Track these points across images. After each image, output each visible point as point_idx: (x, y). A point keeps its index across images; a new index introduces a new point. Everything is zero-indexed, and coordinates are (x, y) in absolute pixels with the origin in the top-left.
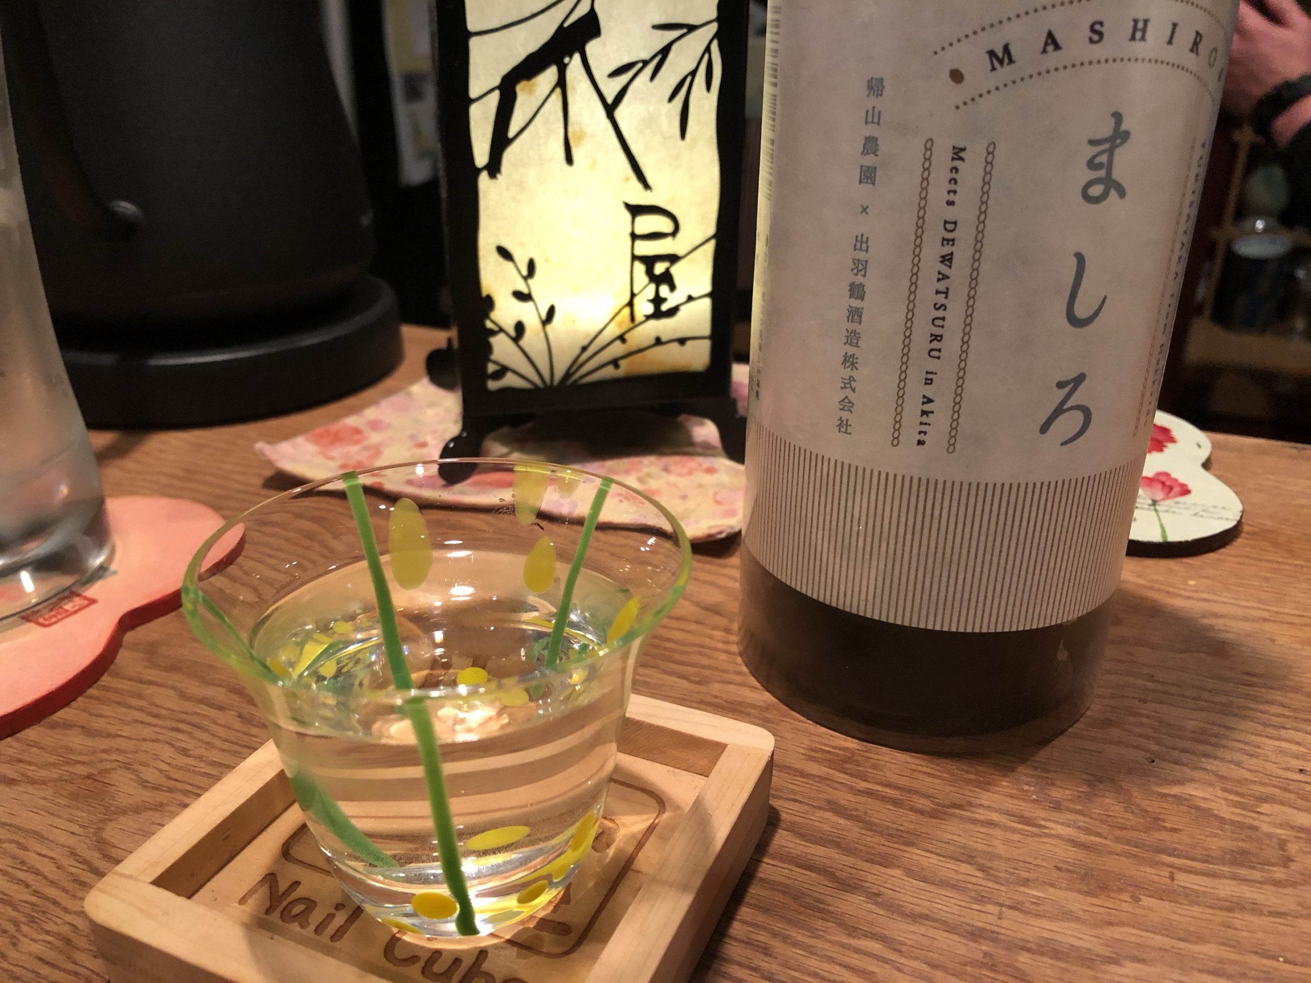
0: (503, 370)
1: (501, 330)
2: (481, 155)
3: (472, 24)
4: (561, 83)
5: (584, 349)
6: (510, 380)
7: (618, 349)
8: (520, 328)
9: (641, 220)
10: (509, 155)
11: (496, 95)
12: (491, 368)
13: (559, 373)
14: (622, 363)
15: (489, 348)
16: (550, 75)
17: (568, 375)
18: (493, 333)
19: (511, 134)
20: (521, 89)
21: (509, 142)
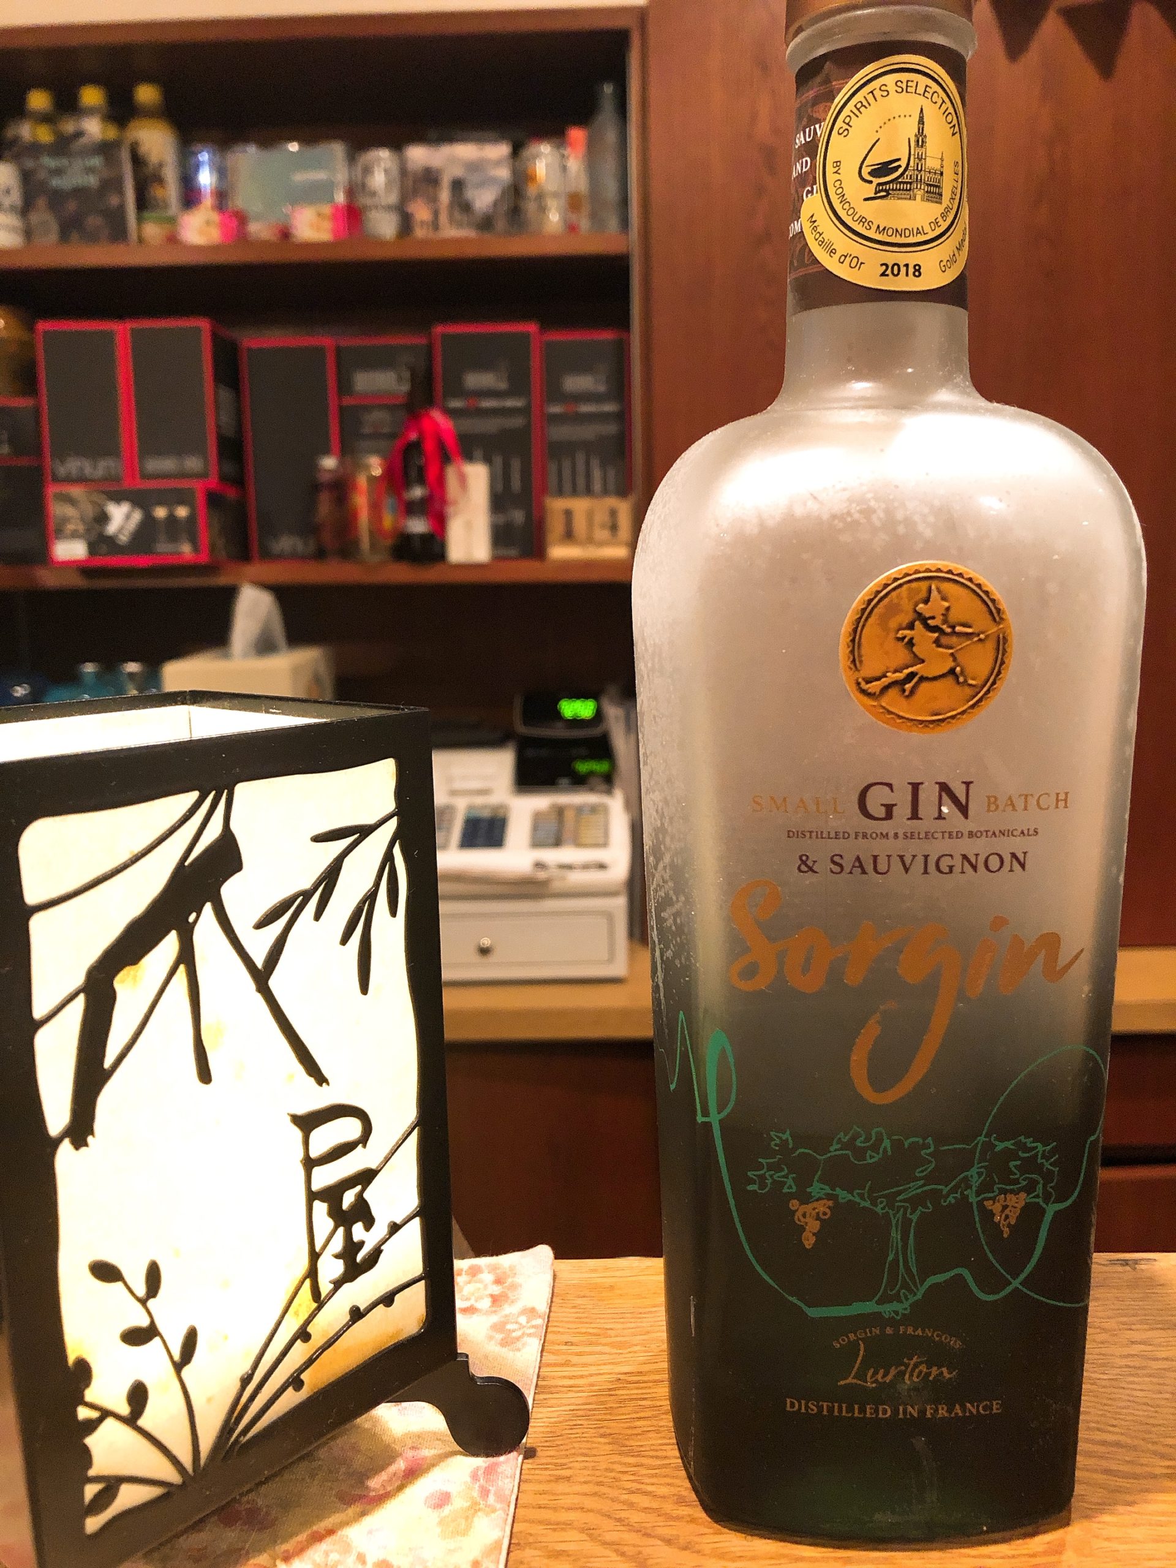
0: (112, 1486)
1: (105, 1414)
2: (57, 1115)
3: (32, 895)
4: (186, 957)
5: (246, 1380)
7: (297, 1358)
8: (138, 1394)
9: (316, 1133)
10: (108, 1098)
11: (79, 1002)
12: (92, 1491)
13: (208, 1443)
14: (306, 1375)
15: (85, 1459)
16: (170, 945)
17: (222, 1438)
18: (91, 1426)
19: (109, 1060)
20: (123, 980)
21: (105, 1076)
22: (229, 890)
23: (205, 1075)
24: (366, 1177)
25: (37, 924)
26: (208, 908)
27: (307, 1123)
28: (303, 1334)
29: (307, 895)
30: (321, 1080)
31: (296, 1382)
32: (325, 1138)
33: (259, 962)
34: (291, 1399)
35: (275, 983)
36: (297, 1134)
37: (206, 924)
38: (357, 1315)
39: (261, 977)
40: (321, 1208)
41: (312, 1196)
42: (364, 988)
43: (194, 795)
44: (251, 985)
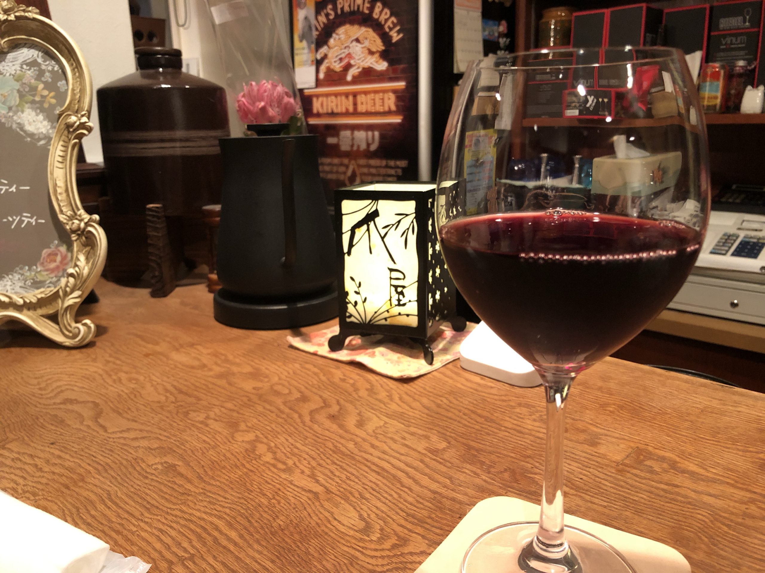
0: (351, 316)
1: (350, 303)
2: (346, 250)
3: (343, 212)
4: (368, 230)
5: (376, 313)
6: (352, 319)
7: (386, 315)
8: (356, 303)
9: (393, 273)
10: (353, 250)
11: (350, 232)
12: (348, 314)
13: (368, 320)
14: (388, 320)
15: (347, 308)
16: (365, 227)
17: (370, 321)
18: (348, 303)
19: (354, 243)
20: (357, 231)
21: (353, 246)
22: (377, 219)
23: (371, 252)
24: (404, 287)
25: (344, 217)
26: (372, 222)
27: (391, 270)
28: (388, 311)
29: (393, 225)
30: (395, 263)
31: (386, 319)
32: (395, 275)
33: (383, 236)
34: (383, 322)
35: (385, 240)
36: (389, 271)
37: (372, 224)
38: (400, 314)
39: (383, 238)
40: (393, 289)
41: (391, 285)
42: (406, 248)
43: (370, 201)
44: (380, 239)
